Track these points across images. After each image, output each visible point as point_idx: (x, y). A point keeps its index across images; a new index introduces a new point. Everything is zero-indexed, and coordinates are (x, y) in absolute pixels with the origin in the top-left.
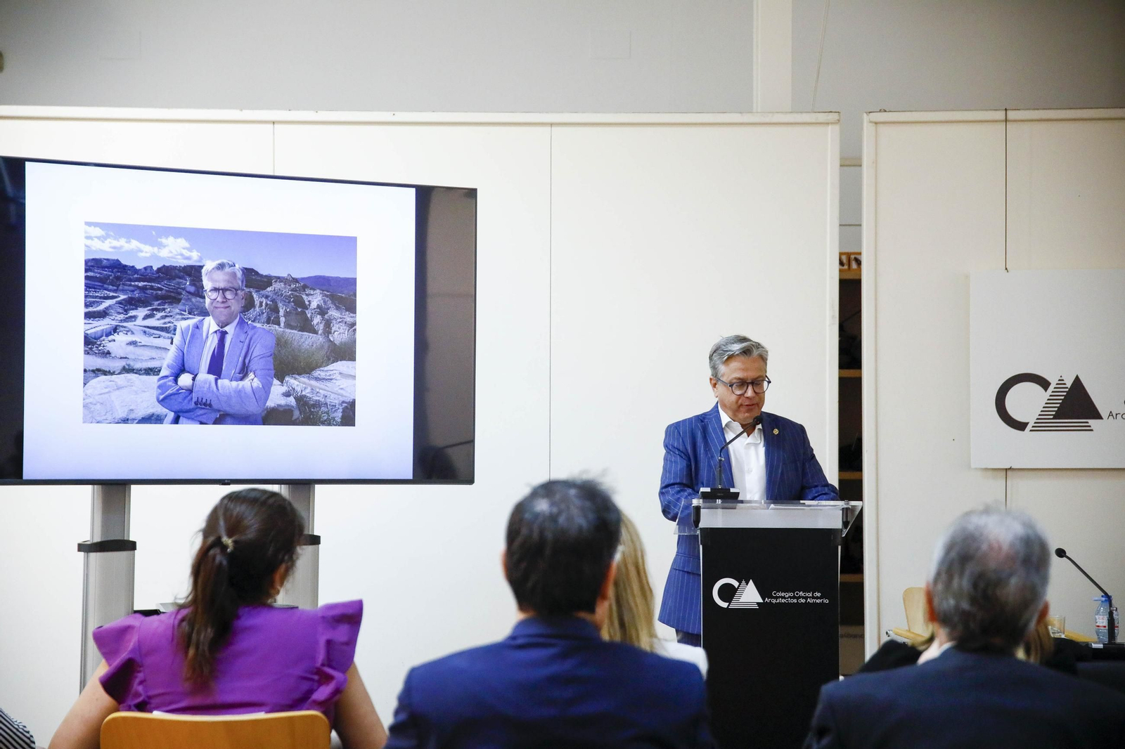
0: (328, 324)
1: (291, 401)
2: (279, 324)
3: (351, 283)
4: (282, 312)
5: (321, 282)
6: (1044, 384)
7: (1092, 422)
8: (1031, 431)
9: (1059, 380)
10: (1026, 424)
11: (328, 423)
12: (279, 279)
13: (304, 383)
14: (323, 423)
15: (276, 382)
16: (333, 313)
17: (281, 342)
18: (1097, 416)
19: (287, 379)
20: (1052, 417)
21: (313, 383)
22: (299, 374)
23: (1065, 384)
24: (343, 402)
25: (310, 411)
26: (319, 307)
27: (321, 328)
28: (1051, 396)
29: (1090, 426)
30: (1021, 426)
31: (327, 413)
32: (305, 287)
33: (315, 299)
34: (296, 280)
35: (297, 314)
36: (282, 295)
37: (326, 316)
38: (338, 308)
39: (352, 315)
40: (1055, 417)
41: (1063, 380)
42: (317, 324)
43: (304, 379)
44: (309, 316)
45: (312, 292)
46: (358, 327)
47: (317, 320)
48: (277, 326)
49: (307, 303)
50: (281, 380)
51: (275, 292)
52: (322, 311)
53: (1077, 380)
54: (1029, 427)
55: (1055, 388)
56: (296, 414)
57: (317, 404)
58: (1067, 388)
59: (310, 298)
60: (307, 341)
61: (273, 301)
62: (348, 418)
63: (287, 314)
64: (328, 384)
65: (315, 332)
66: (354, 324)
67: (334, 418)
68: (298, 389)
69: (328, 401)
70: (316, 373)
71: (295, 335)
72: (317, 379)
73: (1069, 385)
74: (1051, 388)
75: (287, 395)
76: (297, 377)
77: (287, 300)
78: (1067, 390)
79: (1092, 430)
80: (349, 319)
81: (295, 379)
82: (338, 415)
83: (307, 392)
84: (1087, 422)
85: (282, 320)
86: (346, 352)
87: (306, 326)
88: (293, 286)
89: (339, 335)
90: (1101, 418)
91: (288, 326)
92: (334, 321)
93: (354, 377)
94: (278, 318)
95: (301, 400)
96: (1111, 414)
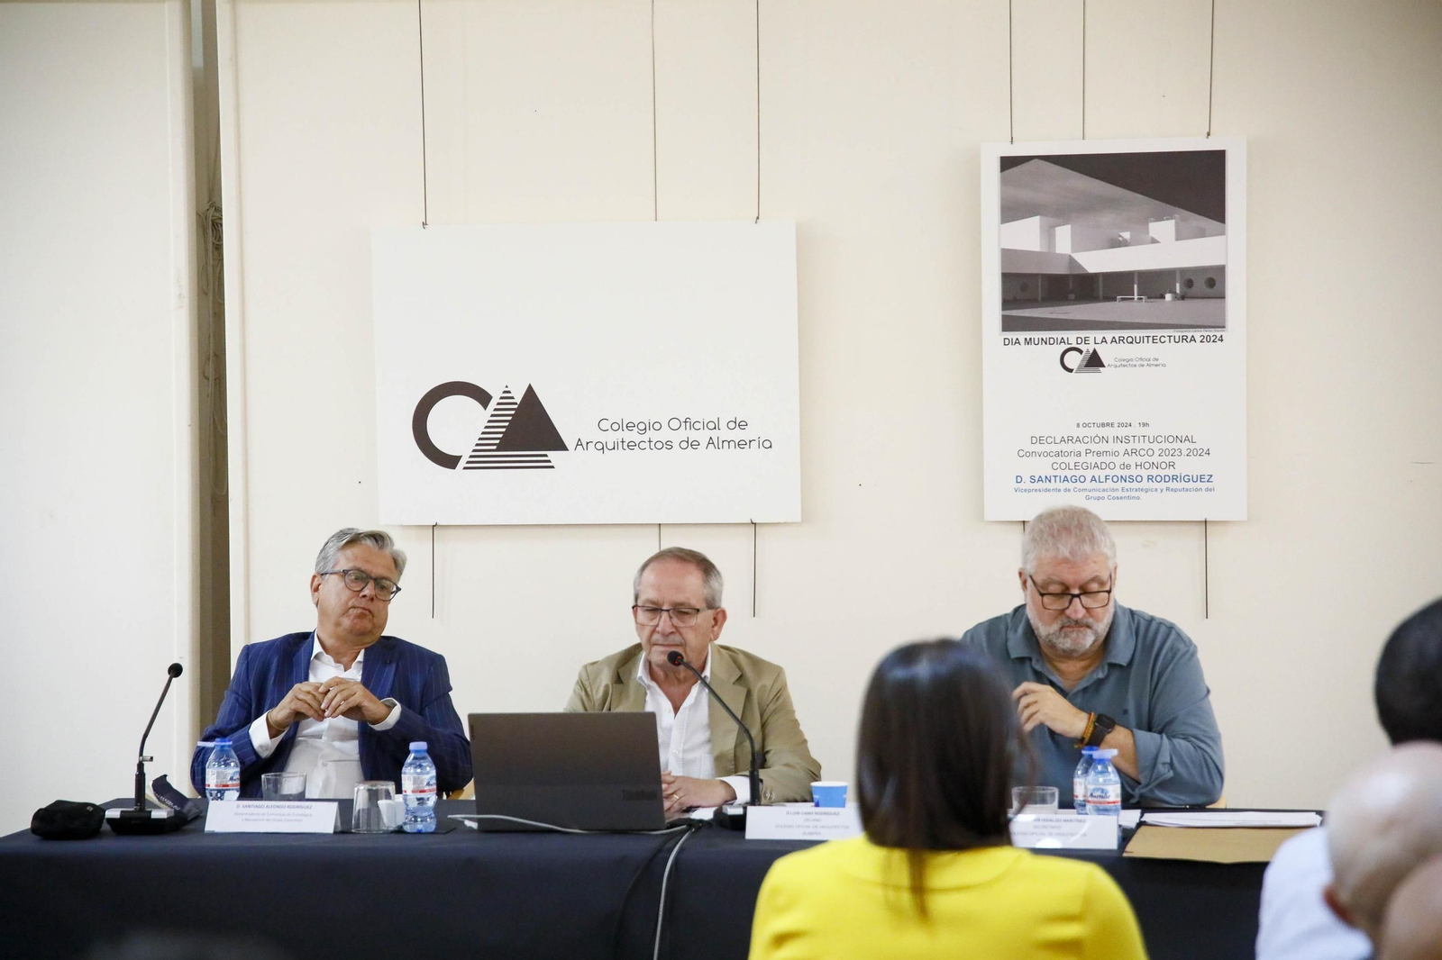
6: (482, 397)
7: (552, 455)
8: (465, 468)
9: (505, 392)
10: (457, 459)
20: (495, 447)
23: (512, 398)
28: (492, 416)
29: (549, 461)
30: (449, 461)
40: (500, 448)
41: (509, 392)
53: (530, 391)
54: (462, 464)
55: (498, 404)
58: (516, 404)
73: (518, 399)
74: (493, 405)
78: (516, 406)
79: (552, 467)
84: (546, 456)
90: (566, 449)
96: (579, 443)
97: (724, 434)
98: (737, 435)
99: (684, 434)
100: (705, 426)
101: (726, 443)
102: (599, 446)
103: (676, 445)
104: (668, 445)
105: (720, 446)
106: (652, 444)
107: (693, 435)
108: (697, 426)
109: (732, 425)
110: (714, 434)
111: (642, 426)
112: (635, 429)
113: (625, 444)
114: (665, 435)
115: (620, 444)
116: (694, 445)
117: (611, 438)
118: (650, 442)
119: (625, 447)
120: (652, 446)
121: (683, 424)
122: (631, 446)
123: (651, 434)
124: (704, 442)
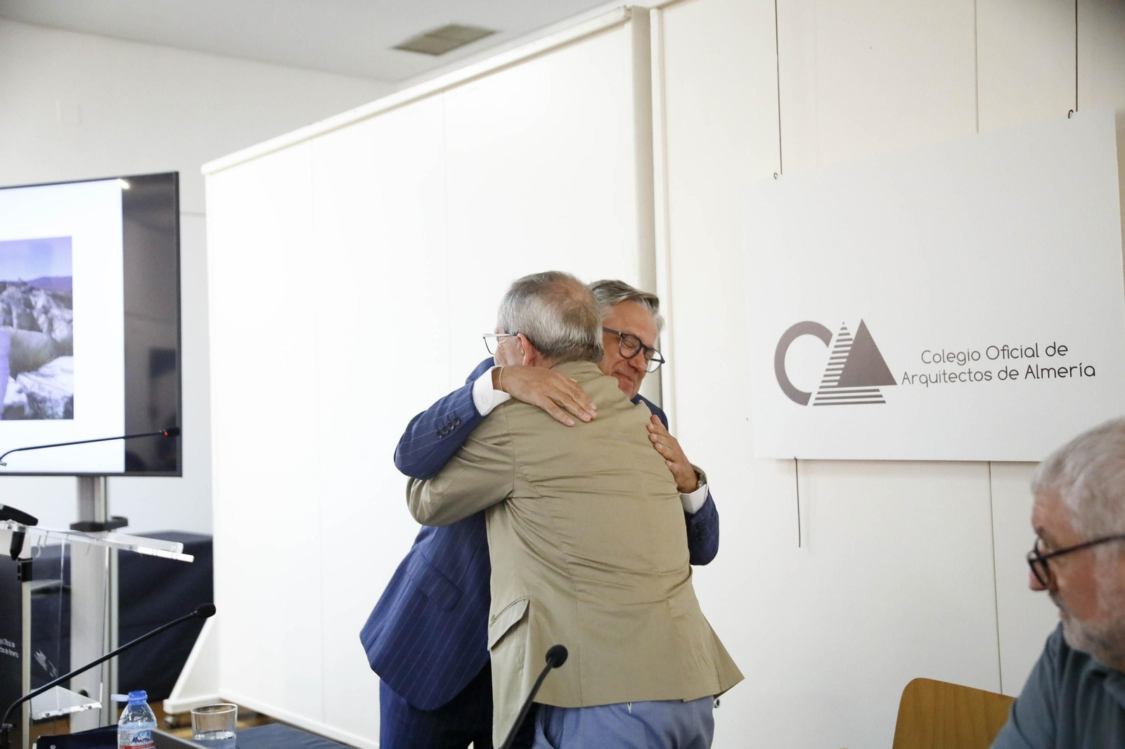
0: (51, 323)
1: (23, 398)
2: (11, 325)
3: (69, 280)
4: (14, 314)
5: (45, 283)
6: (825, 335)
7: (884, 390)
8: (815, 404)
9: (842, 329)
10: (809, 395)
11: (52, 417)
12: (13, 284)
13: (32, 380)
14: (48, 417)
15: (11, 380)
16: (55, 311)
17: (15, 343)
18: (890, 381)
19: (20, 377)
20: (836, 384)
21: (40, 379)
22: (29, 371)
23: (848, 334)
24: (65, 397)
25: (38, 406)
26: (44, 307)
27: (45, 327)
28: (834, 352)
29: (881, 396)
30: (801, 398)
31: (52, 408)
32: (31, 289)
33: (40, 300)
34: (25, 284)
35: (27, 314)
36: (14, 298)
37: (49, 315)
38: (58, 306)
39: (70, 311)
40: (841, 384)
41: (845, 328)
42: (43, 323)
43: (32, 376)
44: (35, 314)
45: (37, 293)
46: (74, 323)
47: (42, 320)
48: (10, 328)
49: (33, 303)
50: (15, 376)
51: (10, 296)
52: (46, 311)
53: (863, 327)
54: (812, 400)
55: (838, 341)
56: (28, 410)
57: (44, 400)
59: (36, 299)
60: (35, 340)
61: (8, 305)
62: (68, 414)
63: (19, 316)
64: (52, 379)
65: (40, 331)
66: (70, 322)
67: (57, 414)
68: (28, 386)
69: (52, 397)
70: (43, 370)
71: (24, 334)
72: (43, 376)
73: (853, 336)
74: (833, 342)
75: (20, 392)
76: (26, 373)
77: (18, 302)
78: (851, 342)
79: (884, 402)
80: (67, 316)
81: (26, 376)
82: (60, 410)
83: (35, 390)
84: (878, 390)
85: (15, 321)
86: (64, 349)
87: (33, 326)
88: (23, 288)
89: (60, 333)
90: (895, 384)
91: (20, 327)
92: (55, 319)
93: (71, 372)
94: (11, 320)
95: (31, 397)
96: (906, 377)
97: (1043, 361)
98: (1057, 362)
99: (1002, 363)
100: (1023, 353)
101: (1045, 372)
102: (923, 379)
103: (995, 375)
104: (987, 376)
105: (1040, 376)
106: (972, 375)
107: (1012, 364)
108: (1015, 353)
109: (1051, 351)
110: (1033, 362)
111: (961, 356)
112: (955, 360)
113: (947, 376)
114: (983, 365)
115: (942, 376)
116: (1011, 374)
117: (934, 370)
118: (970, 373)
119: (947, 379)
120: (972, 378)
121: (1001, 352)
122: (953, 378)
123: (971, 365)
124: (1023, 372)
